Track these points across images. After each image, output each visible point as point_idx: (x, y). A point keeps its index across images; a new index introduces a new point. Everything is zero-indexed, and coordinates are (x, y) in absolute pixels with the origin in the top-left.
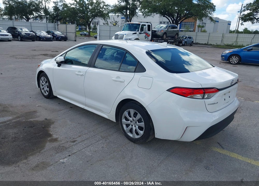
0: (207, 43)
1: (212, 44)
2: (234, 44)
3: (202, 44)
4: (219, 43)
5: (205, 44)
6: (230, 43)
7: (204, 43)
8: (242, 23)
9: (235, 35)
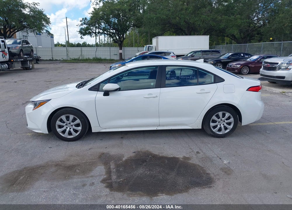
0: (52, 59)
1: (58, 59)
2: (81, 58)
3: (46, 60)
4: (65, 58)
5: (50, 60)
6: (76, 57)
7: (48, 59)
8: (82, 37)
9: (79, 49)
